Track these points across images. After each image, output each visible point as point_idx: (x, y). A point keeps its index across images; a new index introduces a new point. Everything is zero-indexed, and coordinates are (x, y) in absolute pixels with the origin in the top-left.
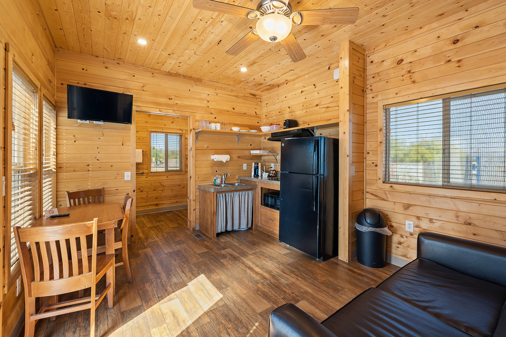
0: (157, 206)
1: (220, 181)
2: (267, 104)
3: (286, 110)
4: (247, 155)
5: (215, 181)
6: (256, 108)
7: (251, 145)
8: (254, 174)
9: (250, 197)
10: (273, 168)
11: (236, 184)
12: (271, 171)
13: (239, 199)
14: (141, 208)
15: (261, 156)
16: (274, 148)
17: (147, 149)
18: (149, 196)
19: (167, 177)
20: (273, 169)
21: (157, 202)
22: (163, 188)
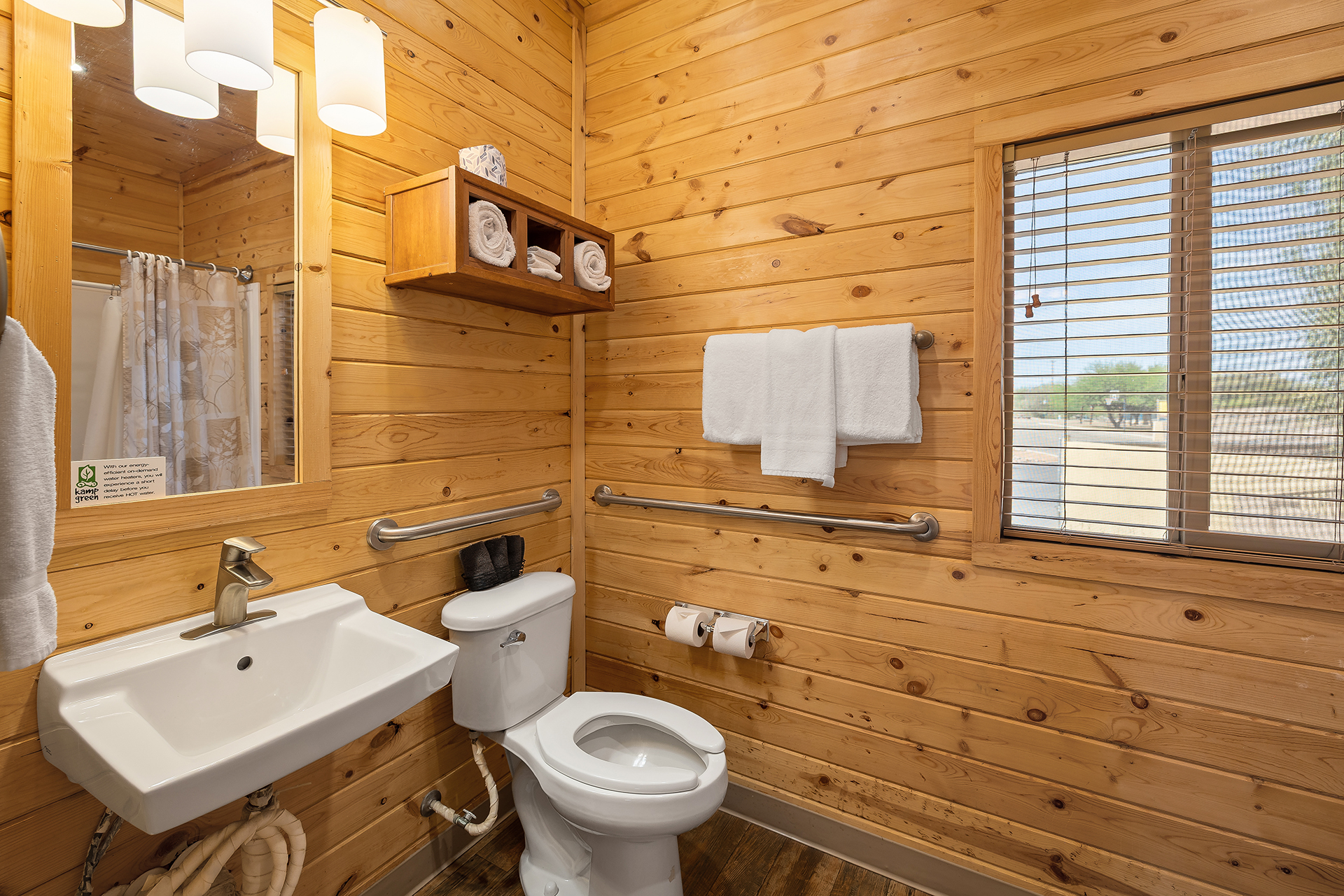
0: (1063, 877)
17: (970, 320)
18: (979, 749)
19: (1193, 615)
21: (1066, 845)
22: (1134, 727)
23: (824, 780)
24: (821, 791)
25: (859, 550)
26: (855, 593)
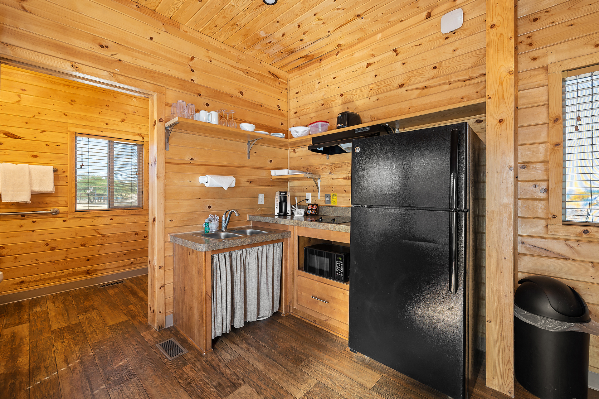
0: (89, 273)
1: (217, 225)
2: (298, 92)
3: (334, 101)
4: (265, 178)
5: (208, 226)
6: (279, 100)
7: (271, 161)
8: (278, 212)
9: (278, 254)
10: (310, 200)
11: (248, 231)
12: (309, 205)
13: (257, 261)
14: (52, 281)
15: (287, 181)
16: (312, 166)
17: (67, 167)
18: (70, 256)
19: (111, 219)
20: (309, 202)
21: (89, 267)
22: (102, 241)
23: (22, 282)
24: (21, 286)
25: (34, 220)
26: (33, 231)
